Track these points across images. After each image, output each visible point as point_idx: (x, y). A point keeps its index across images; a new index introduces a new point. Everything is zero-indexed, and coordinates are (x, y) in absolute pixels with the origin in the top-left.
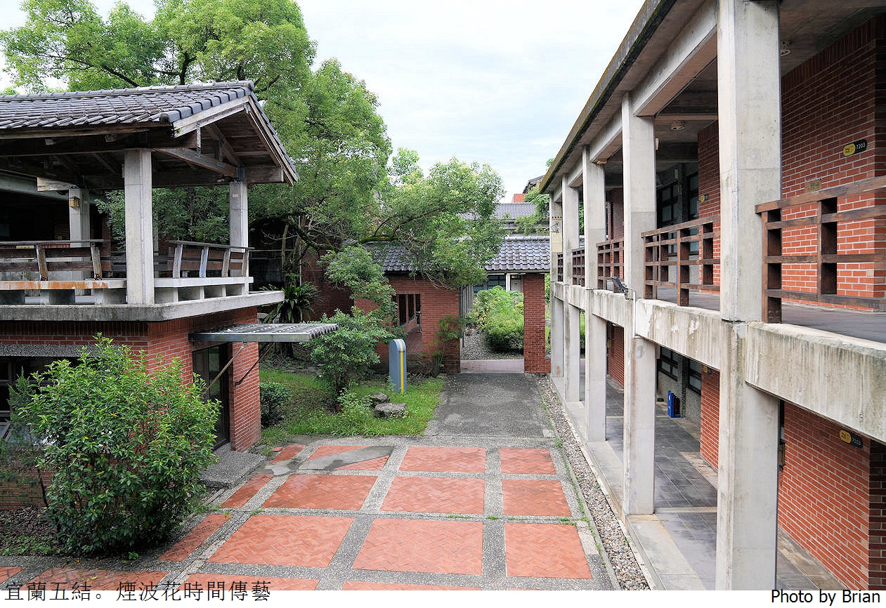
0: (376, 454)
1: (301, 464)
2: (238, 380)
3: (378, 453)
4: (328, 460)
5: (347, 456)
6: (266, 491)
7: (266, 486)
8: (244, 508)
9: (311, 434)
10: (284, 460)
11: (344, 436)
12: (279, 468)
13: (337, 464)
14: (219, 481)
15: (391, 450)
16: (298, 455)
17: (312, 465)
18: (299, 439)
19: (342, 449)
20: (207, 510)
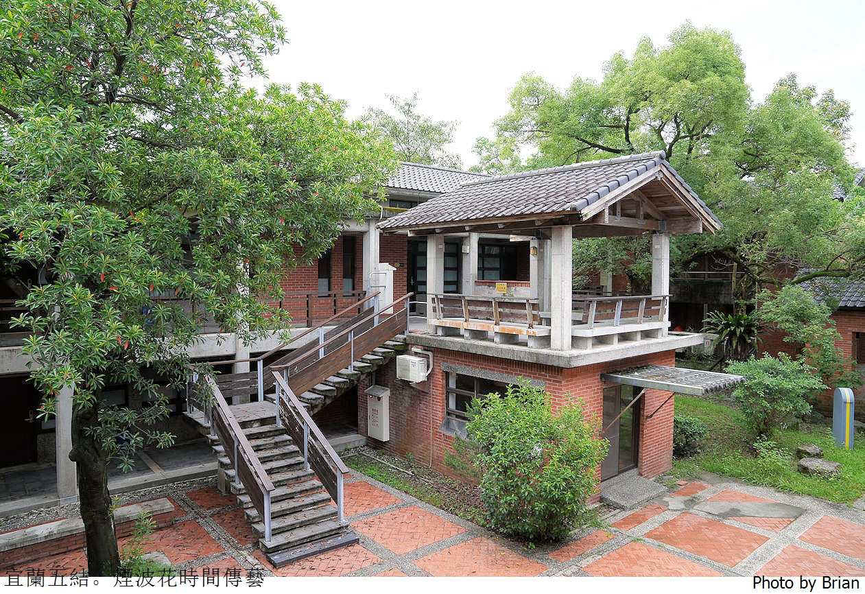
0: (782, 513)
1: (698, 504)
2: (650, 414)
3: (783, 513)
4: (726, 506)
5: (747, 507)
6: (654, 522)
7: (656, 517)
8: (629, 533)
9: (722, 474)
10: (683, 495)
11: (755, 484)
12: (675, 502)
13: (734, 513)
14: (617, 502)
15: (801, 512)
16: (700, 493)
17: (708, 508)
18: (708, 476)
19: (746, 498)
20: (598, 525)
